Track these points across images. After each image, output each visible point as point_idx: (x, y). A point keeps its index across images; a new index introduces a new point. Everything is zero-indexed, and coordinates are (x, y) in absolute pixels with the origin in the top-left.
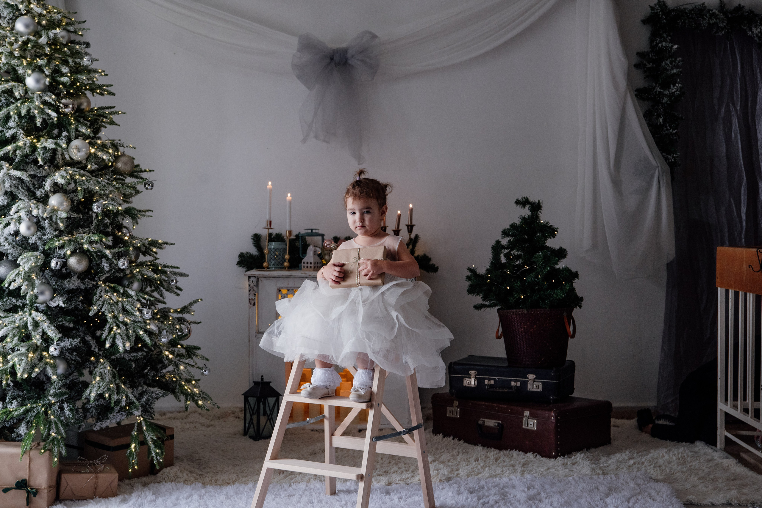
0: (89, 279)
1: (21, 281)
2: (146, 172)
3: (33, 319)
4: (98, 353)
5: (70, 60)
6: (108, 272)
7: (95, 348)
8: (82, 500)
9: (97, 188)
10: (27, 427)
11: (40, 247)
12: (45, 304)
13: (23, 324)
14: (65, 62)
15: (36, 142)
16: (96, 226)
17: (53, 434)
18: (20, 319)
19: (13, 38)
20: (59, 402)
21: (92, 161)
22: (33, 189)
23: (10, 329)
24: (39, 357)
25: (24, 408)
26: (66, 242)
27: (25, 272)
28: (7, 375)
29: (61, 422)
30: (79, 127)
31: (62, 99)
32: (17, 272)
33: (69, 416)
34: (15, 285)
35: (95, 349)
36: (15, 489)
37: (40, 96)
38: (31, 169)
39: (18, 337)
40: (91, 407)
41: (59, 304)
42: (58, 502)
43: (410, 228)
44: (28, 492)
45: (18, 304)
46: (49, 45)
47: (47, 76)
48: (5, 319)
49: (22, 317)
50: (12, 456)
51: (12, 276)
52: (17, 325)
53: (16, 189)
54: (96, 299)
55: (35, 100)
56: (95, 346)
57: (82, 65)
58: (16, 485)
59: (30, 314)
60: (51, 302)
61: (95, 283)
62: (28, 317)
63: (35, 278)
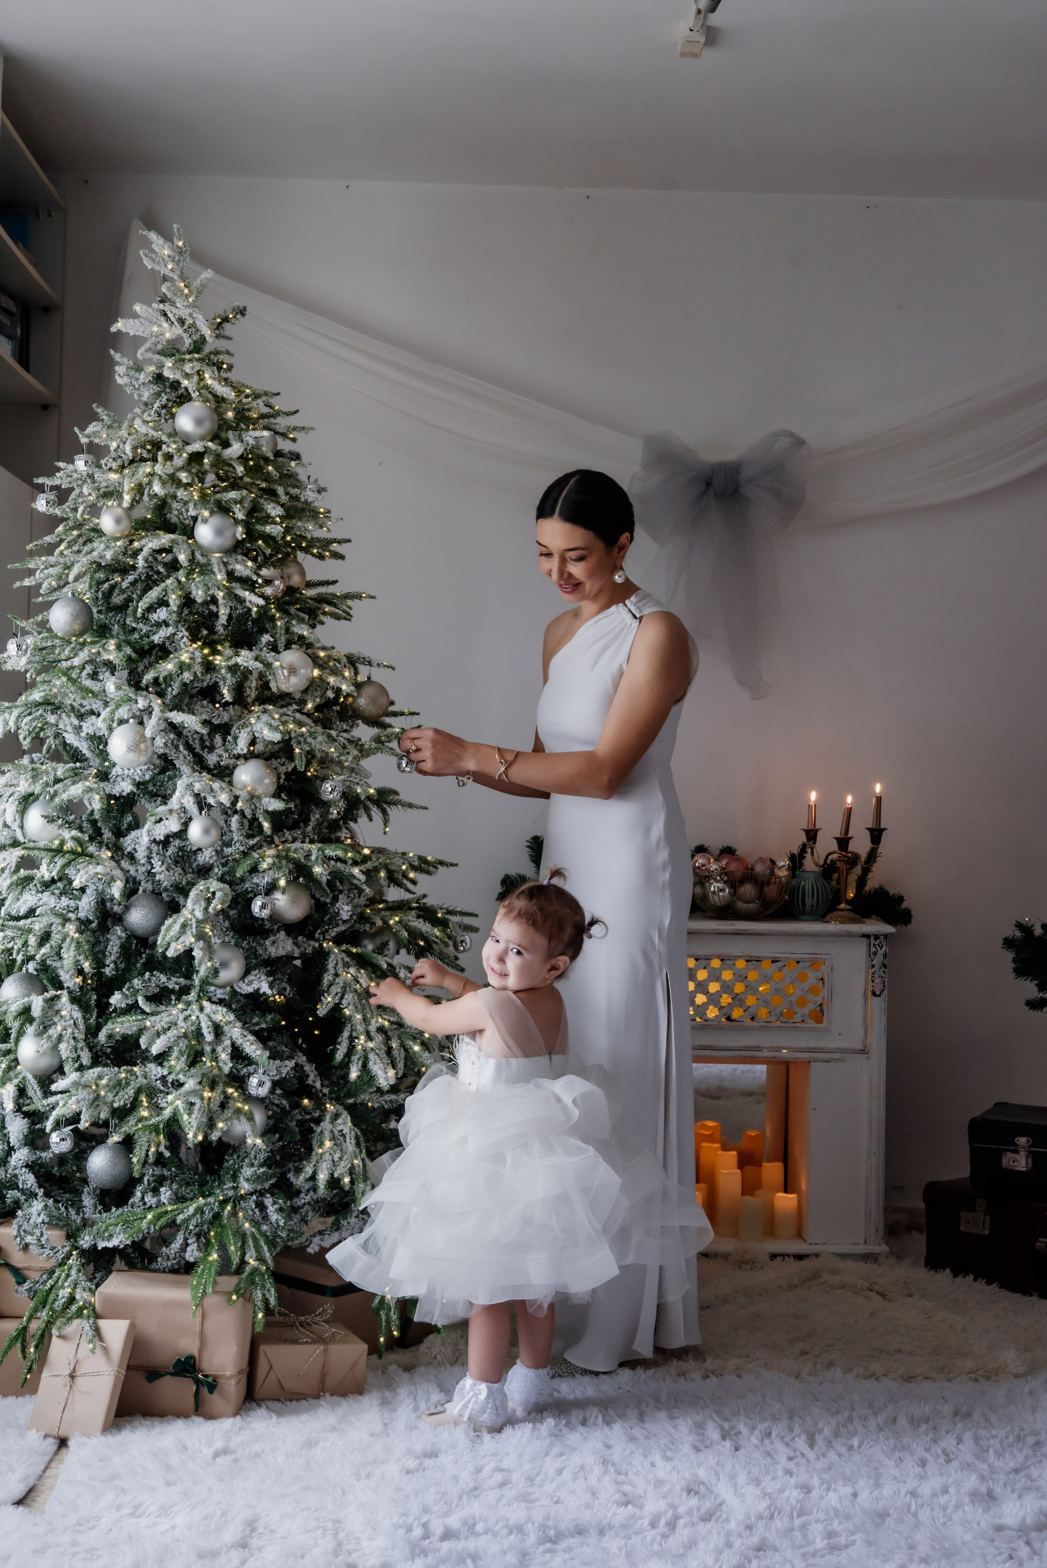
0: (304, 936)
1: (193, 940)
2: (404, 717)
3: (209, 1017)
4: (321, 1091)
5: (280, 490)
6: (344, 922)
7: (314, 1079)
8: (297, 1400)
9: (332, 750)
10: (198, 1246)
11: (216, 870)
12: (228, 989)
13: (193, 1028)
14: (271, 494)
15: (209, 655)
16: (316, 825)
17: (251, 1261)
18: (186, 1019)
19: (174, 446)
20: (255, 1192)
21: (316, 693)
22: (198, 749)
23: (172, 1039)
24: (222, 1097)
25: (194, 1205)
26: (276, 860)
27: (198, 921)
28: (158, 1134)
29: (263, 1235)
30: (294, 626)
31: (260, 568)
32: (181, 920)
33: (278, 1223)
34: (179, 947)
35: (314, 1082)
36: (172, 1374)
37: (223, 562)
38: (202, 710)
39: (185, 1057)
40: (304, 1204)
41: (258, 989)
42: (254, 1404)
43: (876, 834)
44: (198, 1382)
45: (171, 987)
46: (243, 459)
47: (237, 522)
48: (153, 1018)
49: (187, 1013)
50: (169, 1304)
51: (173, 929)
52: (183, 1030)
53: (174, 751)
54: (329, 981)
55: (216, 570)
56: (315, 1076)
57: (302, 500)
58: (174, 1367)
59: (202, 1009)
60: (241, 984)
61: (317, 945)
62: (198, 1013)
63: (210, 933)
